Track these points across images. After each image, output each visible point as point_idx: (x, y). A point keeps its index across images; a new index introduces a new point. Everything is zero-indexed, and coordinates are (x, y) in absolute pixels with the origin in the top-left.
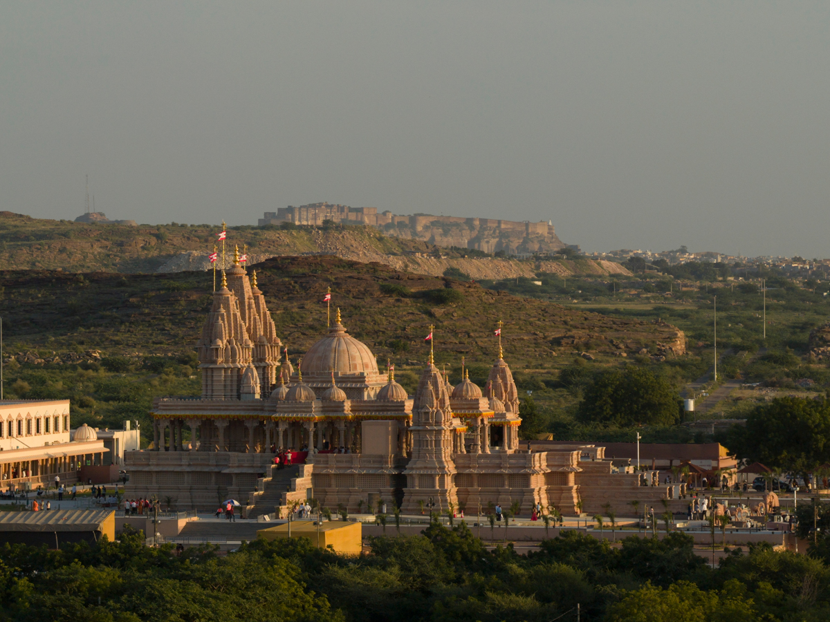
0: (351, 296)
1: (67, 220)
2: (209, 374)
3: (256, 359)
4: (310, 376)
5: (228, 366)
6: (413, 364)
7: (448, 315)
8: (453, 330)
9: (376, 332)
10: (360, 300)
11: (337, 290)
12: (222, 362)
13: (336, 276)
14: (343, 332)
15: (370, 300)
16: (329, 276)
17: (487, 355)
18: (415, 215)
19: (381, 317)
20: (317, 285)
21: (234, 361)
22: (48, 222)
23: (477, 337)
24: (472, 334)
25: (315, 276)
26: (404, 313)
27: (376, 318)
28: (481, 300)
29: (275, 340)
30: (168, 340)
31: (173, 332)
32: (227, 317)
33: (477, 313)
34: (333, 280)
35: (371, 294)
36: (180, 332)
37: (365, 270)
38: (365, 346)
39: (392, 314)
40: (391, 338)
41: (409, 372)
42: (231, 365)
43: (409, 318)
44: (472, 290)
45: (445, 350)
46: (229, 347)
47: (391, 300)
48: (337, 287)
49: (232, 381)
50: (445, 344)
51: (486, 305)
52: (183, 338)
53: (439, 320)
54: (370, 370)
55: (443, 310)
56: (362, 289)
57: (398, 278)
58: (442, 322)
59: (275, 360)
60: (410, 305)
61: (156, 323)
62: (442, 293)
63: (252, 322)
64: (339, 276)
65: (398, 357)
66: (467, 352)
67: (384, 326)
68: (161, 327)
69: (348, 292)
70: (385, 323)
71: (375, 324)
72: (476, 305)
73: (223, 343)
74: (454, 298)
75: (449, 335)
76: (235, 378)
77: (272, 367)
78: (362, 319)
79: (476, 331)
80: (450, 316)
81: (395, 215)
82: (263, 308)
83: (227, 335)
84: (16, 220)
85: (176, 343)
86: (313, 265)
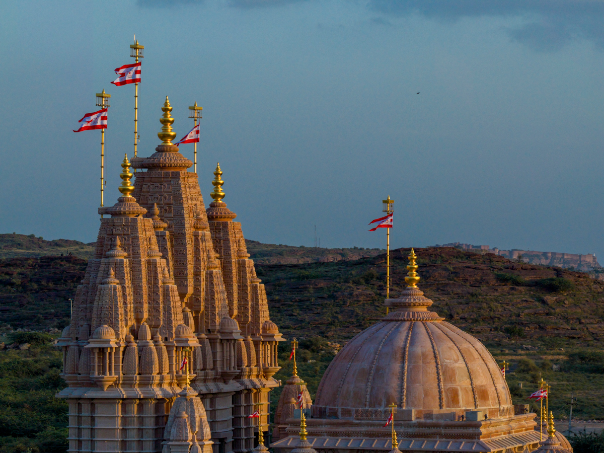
0: (468, 284)
1: (284, 244)
2: (85, 413)
3: (211, 374)
4: (341, 419)
5: (132, 395)
6: (527, 349)
7: (559, 302)
8: (564, 317)
9: (492, 318)
10: (477, 288)
11: (455, 279)
12: (116, 383)
13: (455, 266)
14: (425, 309)
15: (486, 288)
16: (448, 266)
17: (598, 340)
18: (512, 250)
19: (497, 304)
20: (436, 274)
21: (146, 382)
22: (270, 245)
23: (588, 324)
24: (583, 321)
25: (435, 266)
26: (518, 301)
27: (492, 305)
28: (590, 289)
29: (264, 329)
30: (295, 325)
31: (300, 317)
32: (132, 269)
33: (587, 301)
34: (452, 269)
35: (487, 283)
36: (307, 317)
37: (481, 260)
38: (479, 345)
39: (507, 301)
40: (506, 323)
41: (524, 358)
42: (139, 392)
43: (523, 305)
44: (582, 279)
45: (558, 335)
46: (135, 345)
47: (506, 288)
48: (455, 276)
49: (140, 430)
50: (557, 329)
51: (595, 294)
52: (309, 323)
53: (551, 307)
54: (491, 405)
55: (555, 298)
56: (479, 278)
57: (512, 268)
58: (554, 309)
59: (266, 377)
60: (523, 293)
61: (286, 308)
62: (554, 282)
63: (203, 284)
64: (457, 266)
65: (513, 342)
66: (579, 338)
67: (499, 313)
68: (290, 312)
69: (466, 280)
70: (500, 310)
71: (491, 310)
72: (585, 293)
73: (117, 335)
74: (566, 286)
75: (561, 321)
76: (150, 424)
77: (259, 391)
78: (478, 306)
79: (587, 317)
80: (562, 303)
81: (500, 250)
82: (239, 251)
83: (131, 315)
84: (250, 245)
85: (302, 328)
86: (434, 256)
